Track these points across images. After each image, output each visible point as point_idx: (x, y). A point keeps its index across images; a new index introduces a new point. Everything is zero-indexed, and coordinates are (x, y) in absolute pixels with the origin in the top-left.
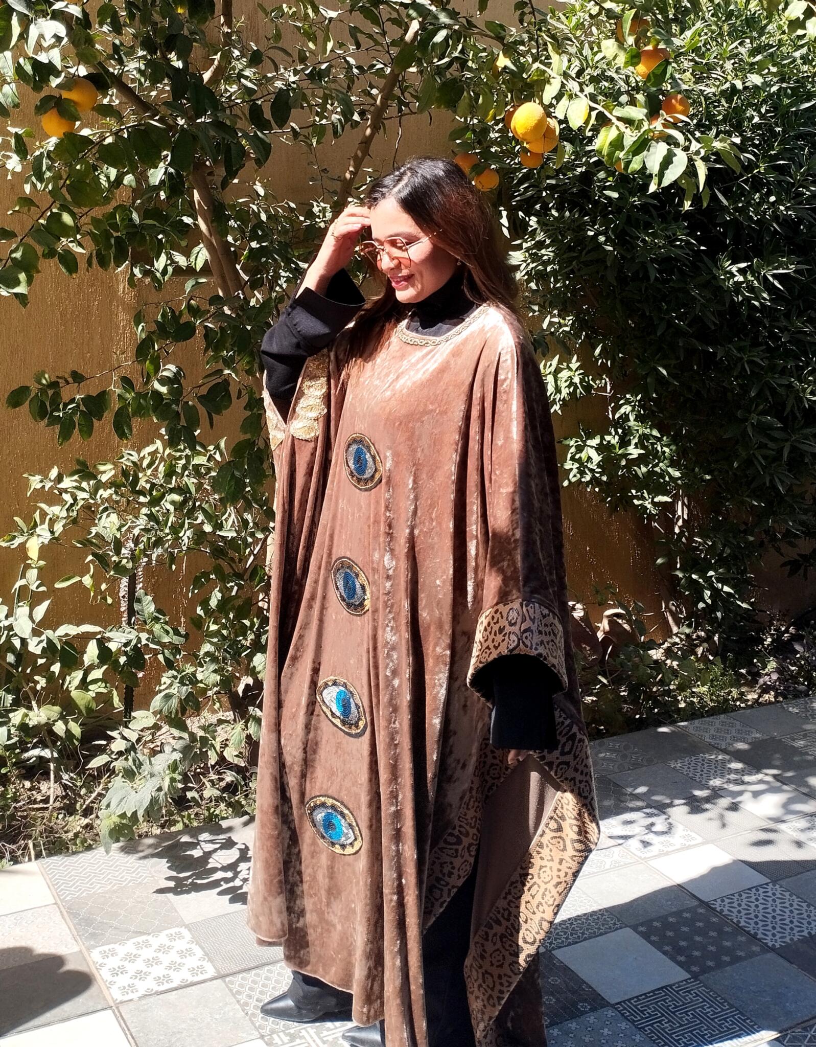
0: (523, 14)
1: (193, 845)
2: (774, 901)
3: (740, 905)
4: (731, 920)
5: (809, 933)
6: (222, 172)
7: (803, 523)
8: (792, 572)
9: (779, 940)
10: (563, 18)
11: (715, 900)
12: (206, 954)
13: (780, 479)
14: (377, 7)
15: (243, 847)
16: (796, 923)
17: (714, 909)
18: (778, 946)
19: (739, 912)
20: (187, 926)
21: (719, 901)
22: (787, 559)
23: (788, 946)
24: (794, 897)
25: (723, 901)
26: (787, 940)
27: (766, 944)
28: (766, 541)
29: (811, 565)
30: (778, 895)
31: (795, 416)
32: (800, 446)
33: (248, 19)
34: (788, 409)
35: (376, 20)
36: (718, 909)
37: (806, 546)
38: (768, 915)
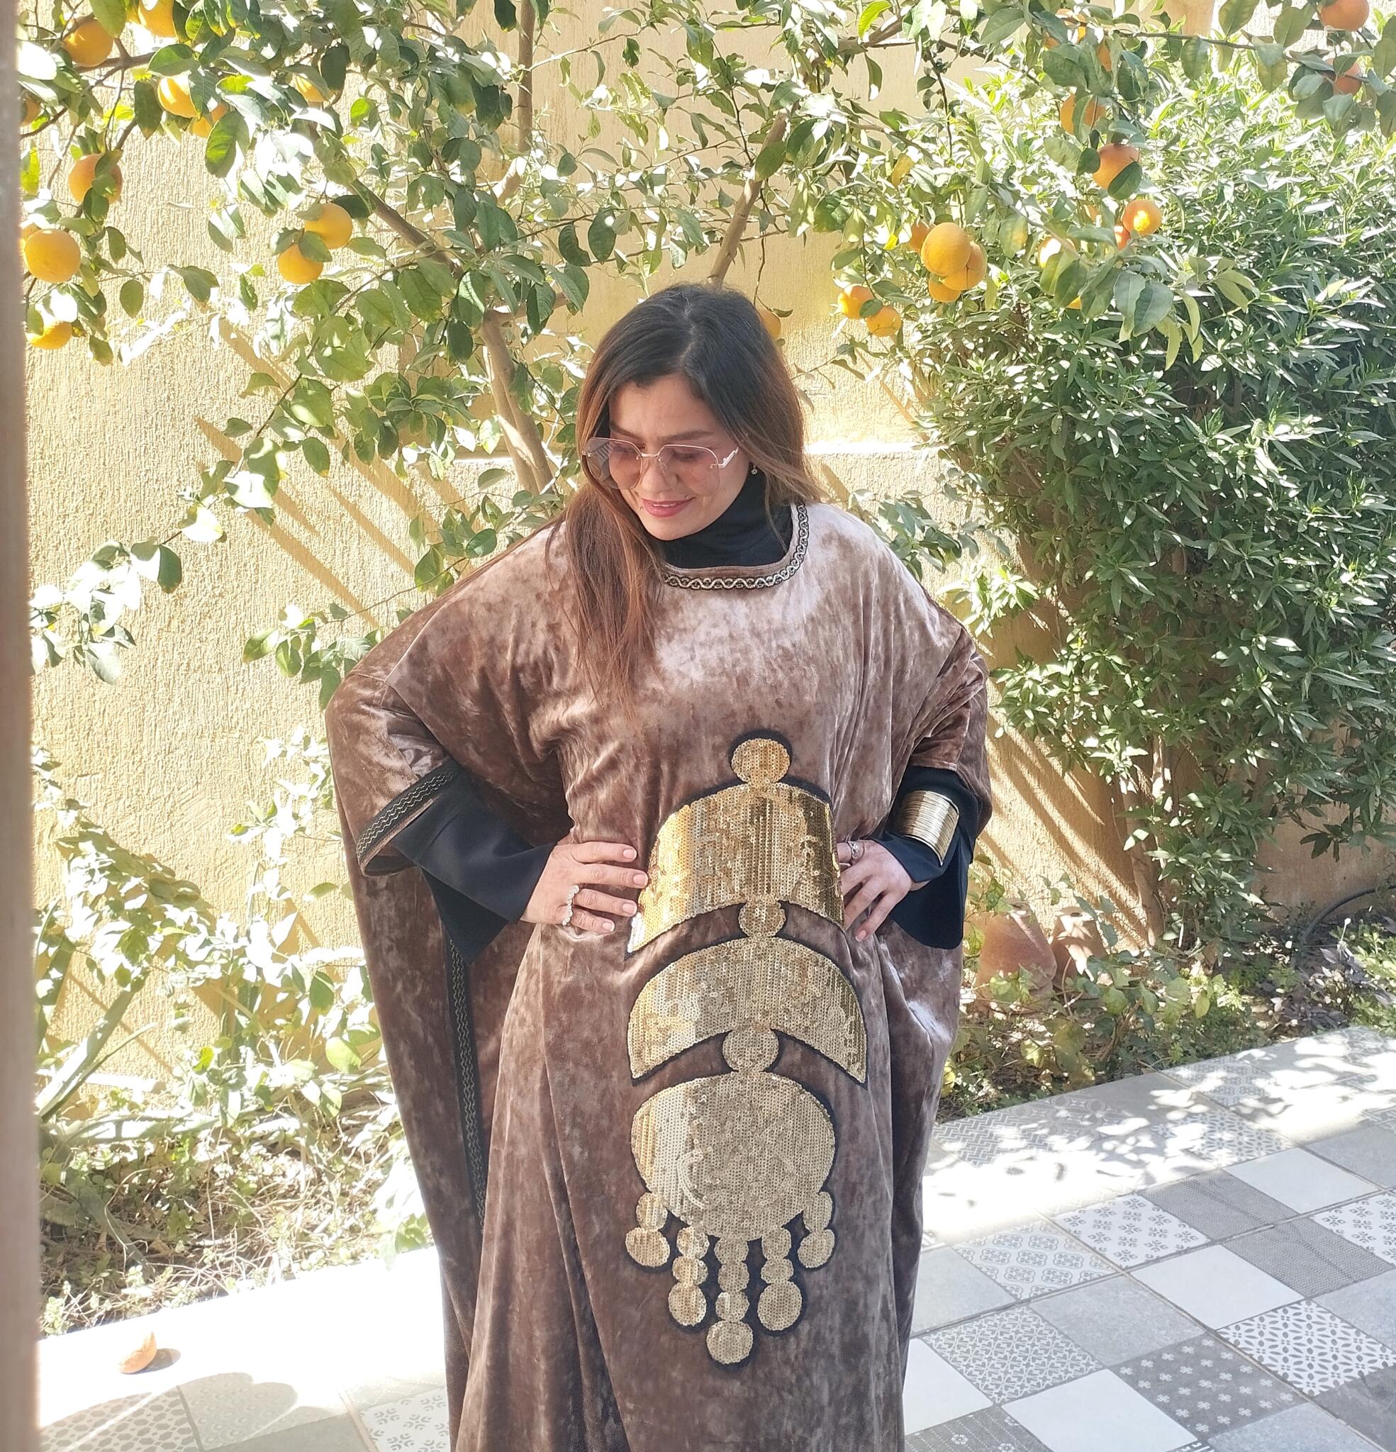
0: (928, 94)
2: (1309, 1326)
3: (1261, 1334)
4: (1251, 1356)
5: (1360, 1373)
7: (1330, 783)
8: (1317, 852)
9: (1318, 1384)
10: (983, 94)
11: (1226, 1327)
13: (1298, 723)
14: (729, 90)
16: (1341, 1359)
17: (1226, 1340)
18: (1317, 1393)
19: (1261, 1344)
21: (1232, 1328)
23: (1331, 1392)
24: (1337, 1321)
26: (1330, 1383)
27: (1301, 1390)
28: (1280, 807)
29: (1344, 841)
30: (1315, 1319)
31: (1317, 636)
32: (1325, 676)
33: (553, 106)
34: (1307, 626)
35: (728, 107)
36: (1232, 1340)
37: (1335, 813)
38: (1301, 1348)
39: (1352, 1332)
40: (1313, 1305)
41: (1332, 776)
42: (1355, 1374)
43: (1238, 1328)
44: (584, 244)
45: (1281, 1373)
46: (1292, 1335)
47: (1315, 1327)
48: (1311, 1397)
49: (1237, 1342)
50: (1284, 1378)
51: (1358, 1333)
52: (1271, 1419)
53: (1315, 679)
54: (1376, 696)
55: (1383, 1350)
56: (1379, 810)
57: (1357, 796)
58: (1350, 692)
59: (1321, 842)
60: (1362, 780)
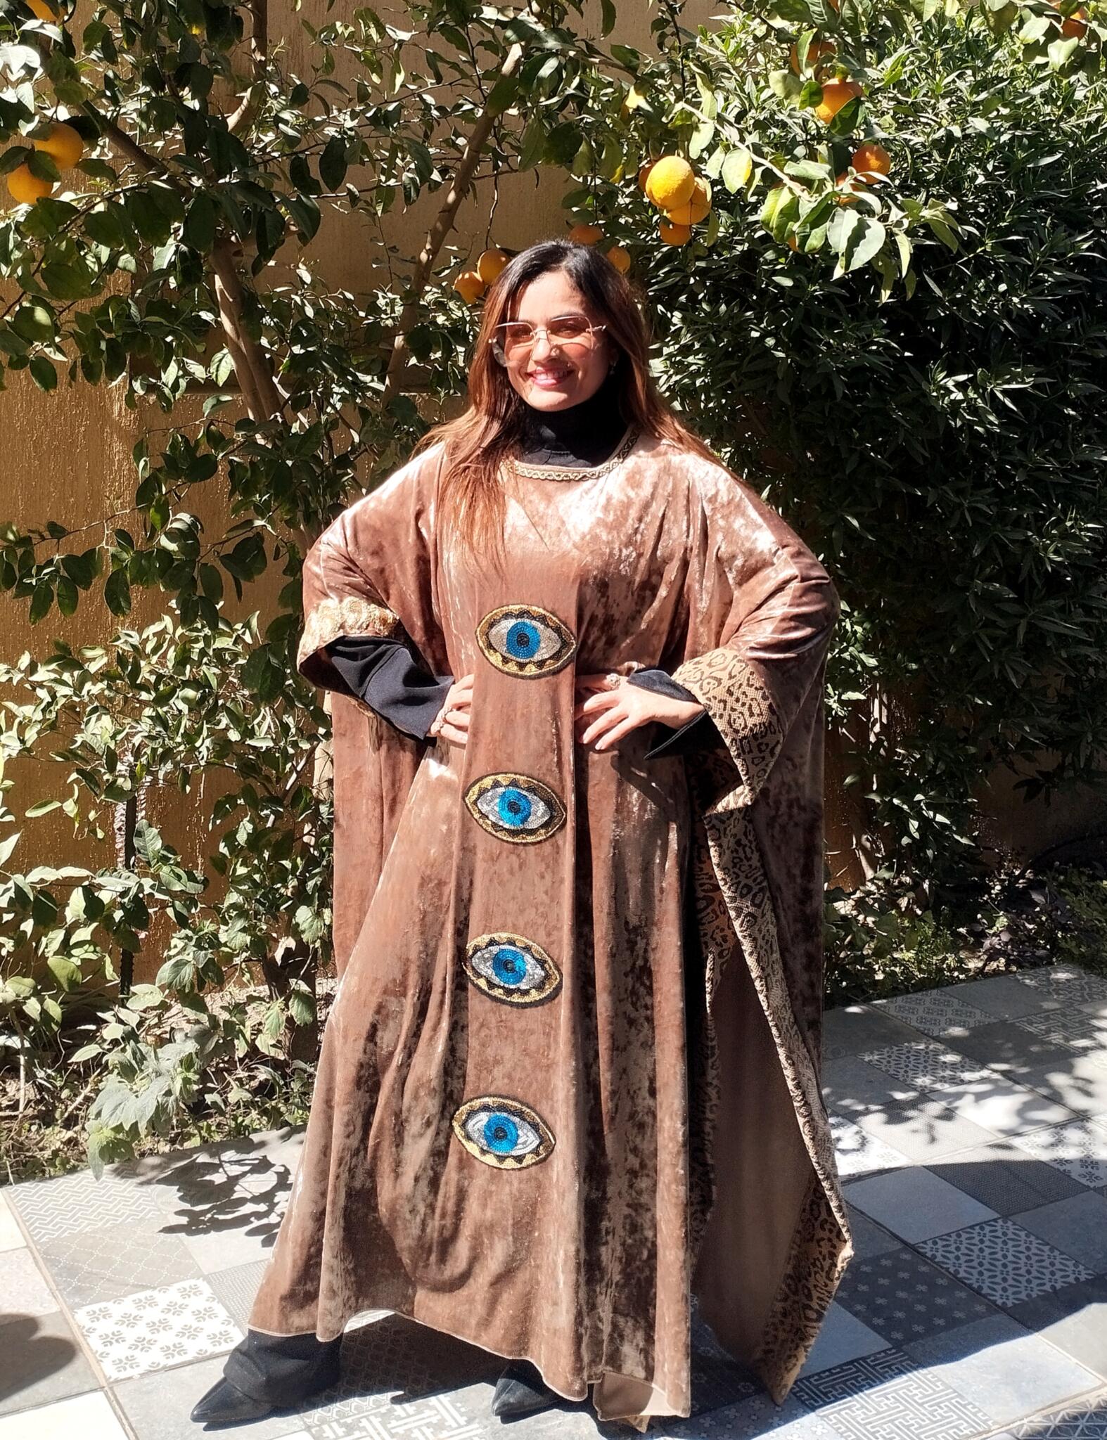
0: (663, 36)
1: (214, 1168)
2: (1005, 1243)
3: (958, 1249)
4: (947, 1269)
5: (1053, 1287)
6: (253, 251)
7: (1043, 729)
8: (1030, 796)
9: (1011, 1297)
10: (718, 41)
11: (925, 1242)
12: (232, 1316)
13: (1013, 669)
14: (464, 26)
15: (282, 1170)
16: (1035, 1274)
17: (924, 1255)
18: (1010, 1304)
19: (957, 1258)
20: (206, 1278)
21: (930, 1243)
22: (1023, 778)
23: (1024, 1304)
24: (1032, 1238)
25: (935, 1243)
26: (1023, 1296)
27: (994, 1302)
28: (994, 753)
29: (1054, 786)
30: (1011, 1236)
31: (1033, 585)
32: (1045, 625)
34: (1024, 574)
35: (463, 45)
36: (929, 1254)
37: (1048, 760)
38: (997, 1263)
39: (1046, 1248)
40: (1010, 1223)
41: (1046, 721)
42: (1047, 1288)
44: (315, 172)
45: (975, 1286)
46: (987, 1251)
47: (1011, 1243)
48: (1003, 1309)
49: (934, 1256)
50: (978, 1291)
51: (1052, 1250)
52: (964, 1329)
53: (1031, 627)
54: (1090, 644)
55: (1076, 1266)
56: (1089, 759)
57: (1067, 743)
58: (1062, 639)
59: (1032, 787)
60: (1074, 726)
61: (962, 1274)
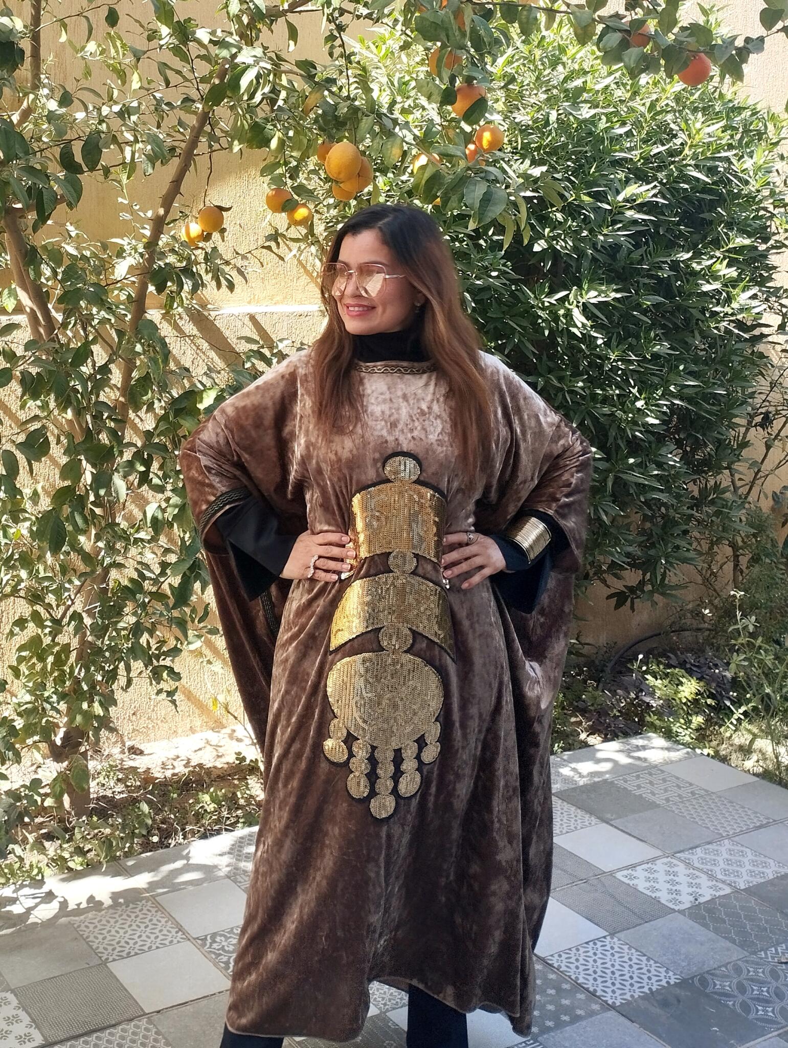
0: (332, 47)
2: (613, 955)
3: (577, 960)
4: (570, 977)
5: (650, 989)
9: (619, 998)
10: (373, 47)
11: (552, 956)
12: (33, 1021)
14: (185, 44)
17: (551, 965)
18: (618, 1004)
19: (577, 967)
20: (13, 991)
21: (556, 956)
23: (629, 1003)
24: (633, 951)
26: (628, 997)
27: (606, 1002)
28: (591, 573)
29: (638, 597)
30: (617, 949)
31: (618, 447)
32: (624, 476)
33: (55, 57)
34: (611, 440)
35: (185, 57)
36: (556, 965)
37: (632, 577)
38: (607, 971)
39: (644, 958)
40: (615, 940)
41: (630, 549)
42: (646, 990)
43: (560, 956)
44: (78, 158)
45: (591, 989)
46: (600, 961)
47: (617, 955)
48: (613, 1007)
49: (560, 966)
50: (593, 994)
51: (648, 960)
52: (584, 1023)
53: (617, 479)
54: (661, 491)
55: (667, 972)
56: (664, 575)
57: (647, 564)
58: (642, 488)
59: (621, 598)
60: (652, 552)
61: (581, 981)
